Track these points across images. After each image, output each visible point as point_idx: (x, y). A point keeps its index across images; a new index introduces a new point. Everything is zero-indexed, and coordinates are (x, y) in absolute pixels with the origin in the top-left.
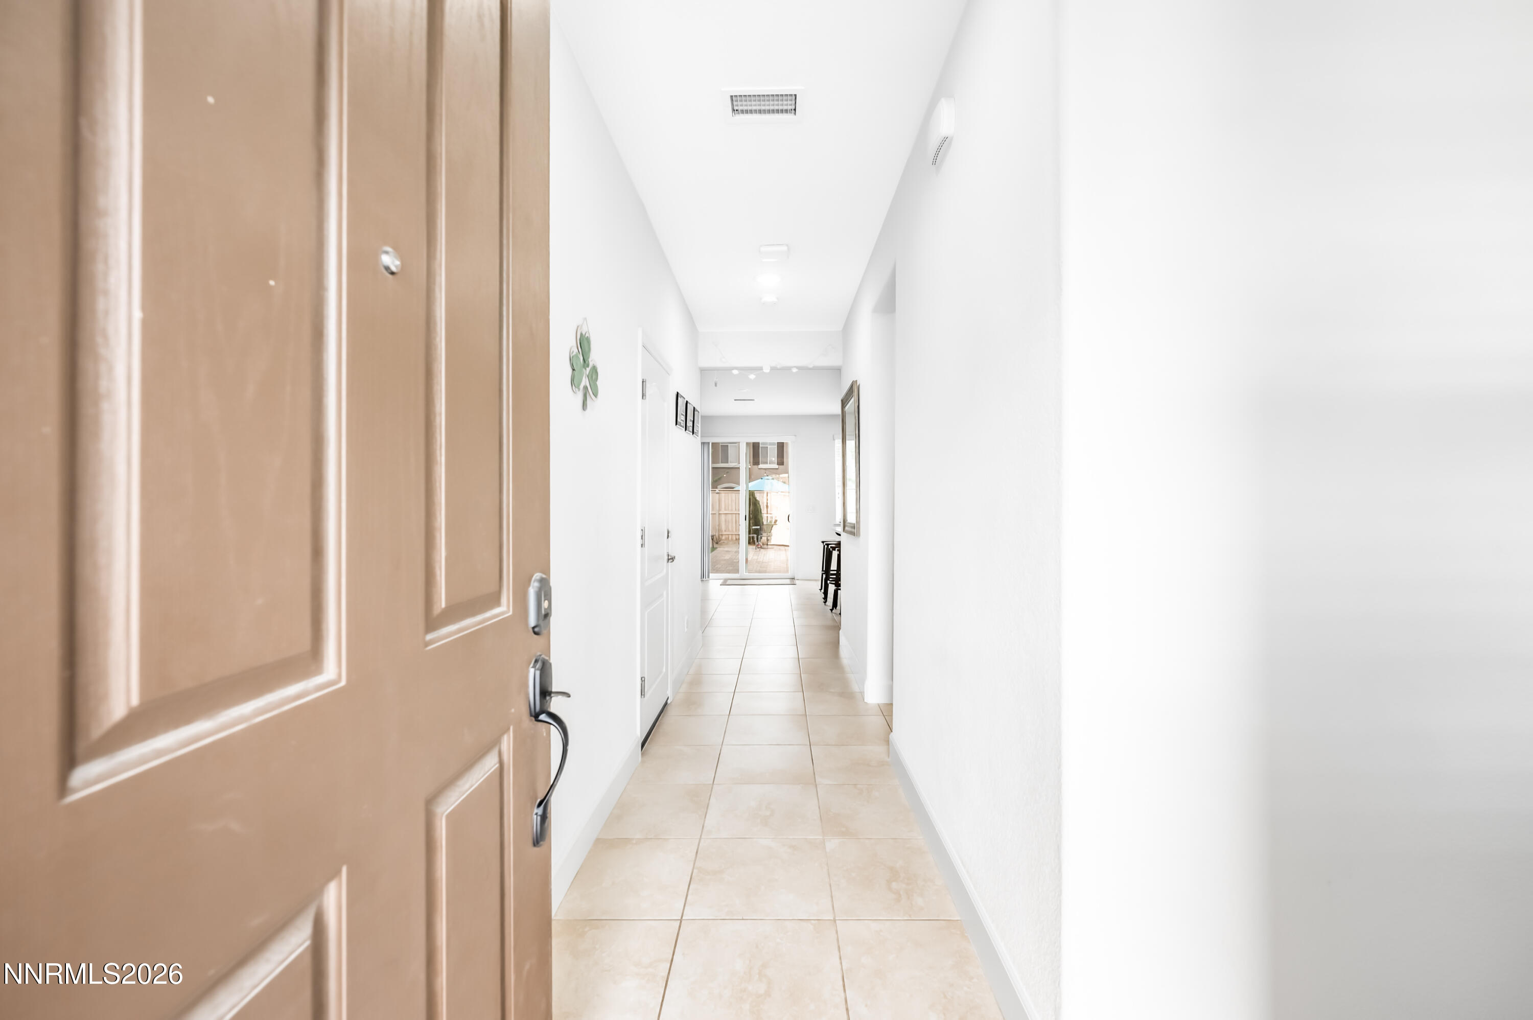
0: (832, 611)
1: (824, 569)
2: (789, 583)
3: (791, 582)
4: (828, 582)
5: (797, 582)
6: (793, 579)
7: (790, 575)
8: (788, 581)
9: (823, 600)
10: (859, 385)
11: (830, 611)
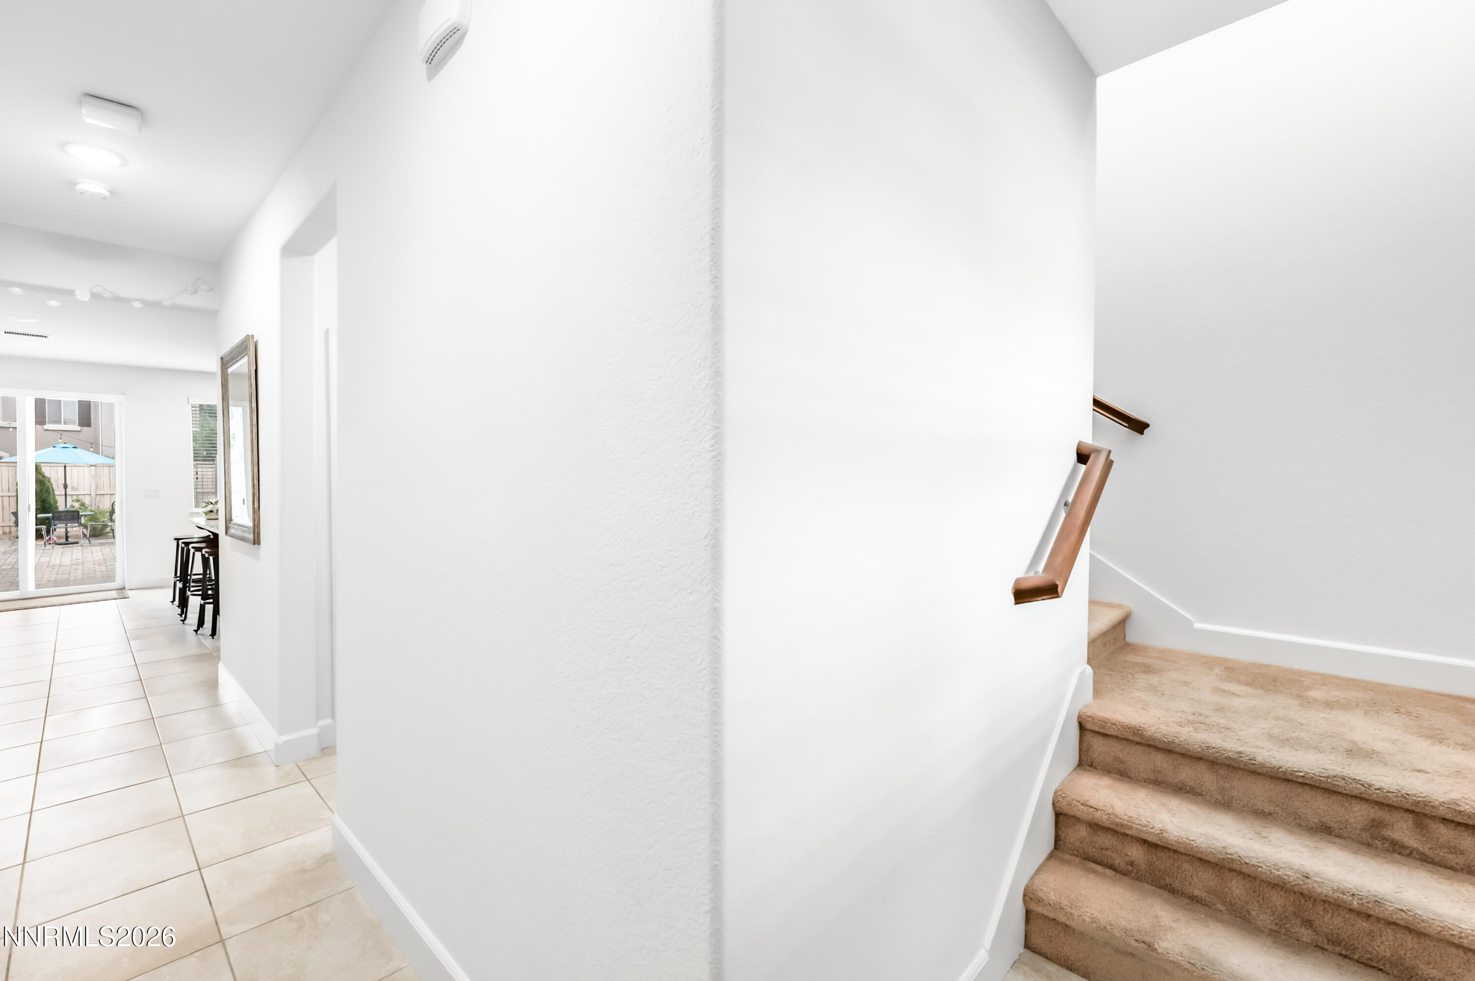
0: (196, 633)
1: (178, 575)
2: (116, 596)
3: (118, 594)
4: (189, 593)
5: (130, 593)
6: (122, 589)
7: (117, 584)
8: (114, 594)
9: (179, 618)
10: (257, 341)
11: (194, 632)
